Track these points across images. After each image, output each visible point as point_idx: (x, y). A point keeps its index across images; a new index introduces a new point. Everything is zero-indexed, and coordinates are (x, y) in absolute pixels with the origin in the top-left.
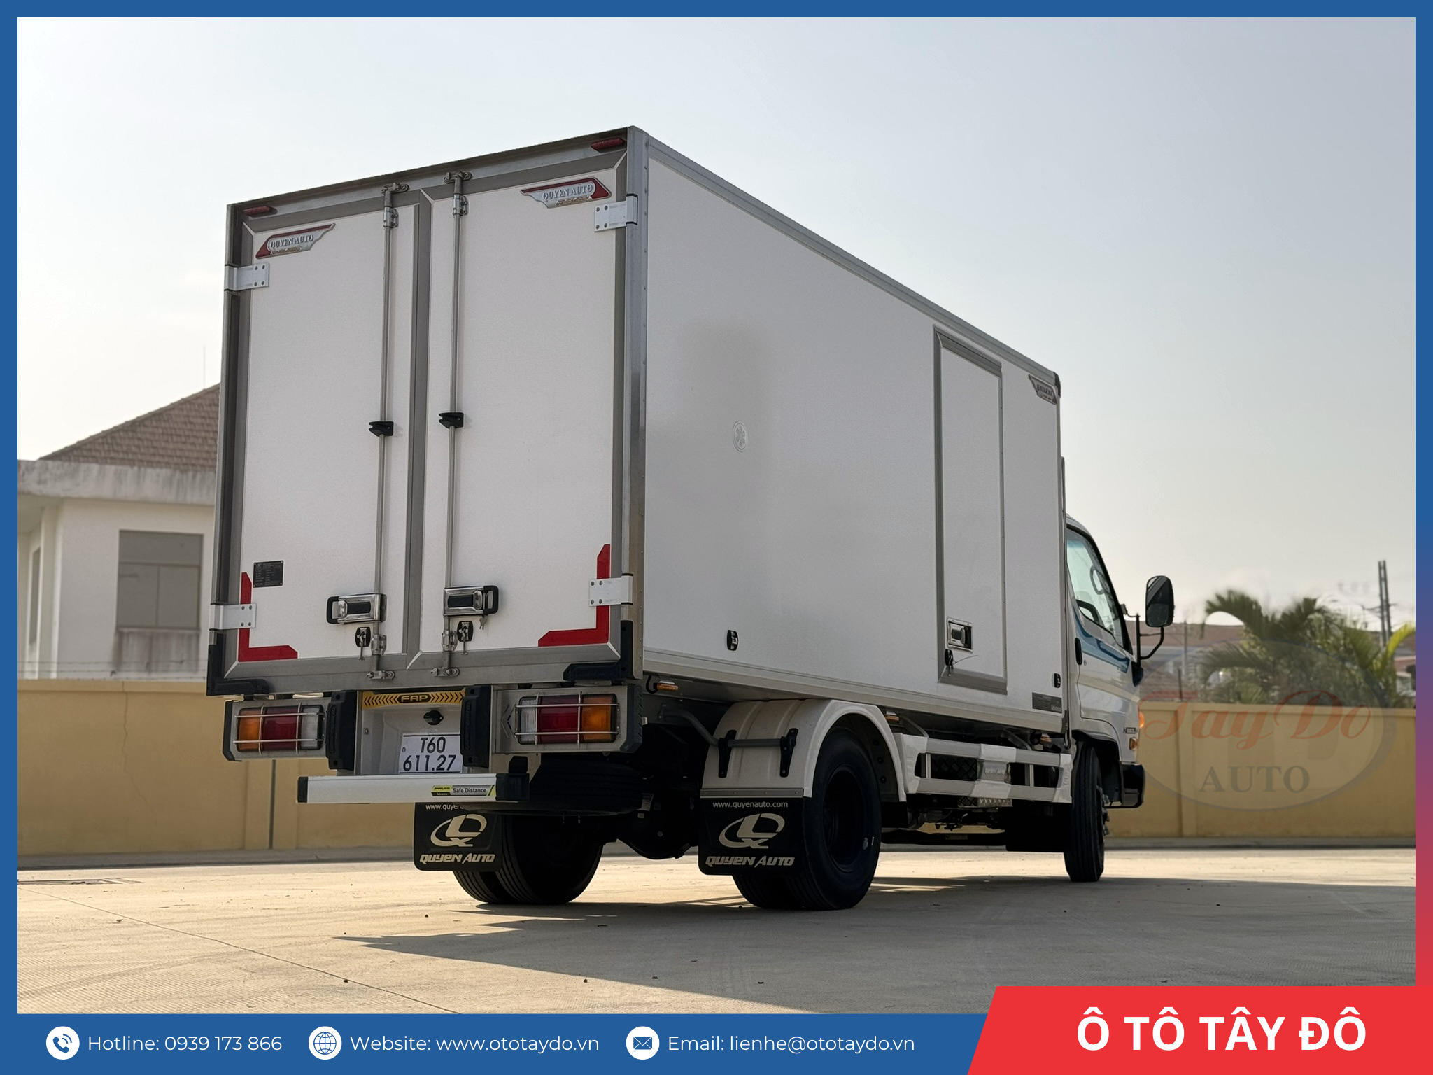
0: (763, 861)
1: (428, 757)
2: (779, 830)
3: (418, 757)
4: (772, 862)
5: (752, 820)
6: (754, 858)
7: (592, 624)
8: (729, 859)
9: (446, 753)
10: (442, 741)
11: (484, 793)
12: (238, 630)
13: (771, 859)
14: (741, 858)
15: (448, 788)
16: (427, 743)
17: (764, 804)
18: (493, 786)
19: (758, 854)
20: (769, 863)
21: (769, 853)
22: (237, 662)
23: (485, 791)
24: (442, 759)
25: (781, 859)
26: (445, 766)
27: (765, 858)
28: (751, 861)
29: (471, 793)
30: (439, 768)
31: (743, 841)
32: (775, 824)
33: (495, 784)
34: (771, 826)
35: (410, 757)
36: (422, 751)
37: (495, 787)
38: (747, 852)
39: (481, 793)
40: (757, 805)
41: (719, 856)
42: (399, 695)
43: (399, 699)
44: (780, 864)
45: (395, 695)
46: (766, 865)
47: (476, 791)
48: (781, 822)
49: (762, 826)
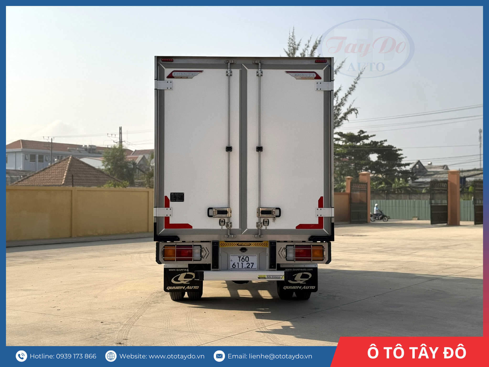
0: (304, 287)
1: (242, 263)
2: (310, 278)
3: (238, 263)
4: (307, 288)
5: (300, 275)
6: (301, 287)
7: (317, 223)
8: (292, 287)
9: (250, 262)
10: (247, 258)
11: (279, 278)
12: (164, 217)
13: (307, 287)
14: (296, 287)
15: (265, 276)
16: (241, 258)
17: (304, 270)
18: (283, 275)
19: (302, 285)
20: (306, 288)
21: (306, 285)
22: (164, 229)
23: (280, 277)
24: (248, 264)
25: (311, 287)
26: (250, 266)
27: (305, 286)
28: (300, 288)
29: (274, 278)
30: (247, 267)
31: (297, 281)
32: (308, 276)
33: (284, 275)
34: (307, 276)
35: (234, 263)
36: (240, 261)
37: (284, 276)
38: (299, 285)
39: (278, 278)
40: (302, 270)
41: (288, 286)
42: (237, 243)
43: (238, 245)
44: (310, 288)
45: (236, 243)
46: (305, 289)
47: (276, 277)
48: (310, 275)
49: (303, 276)
